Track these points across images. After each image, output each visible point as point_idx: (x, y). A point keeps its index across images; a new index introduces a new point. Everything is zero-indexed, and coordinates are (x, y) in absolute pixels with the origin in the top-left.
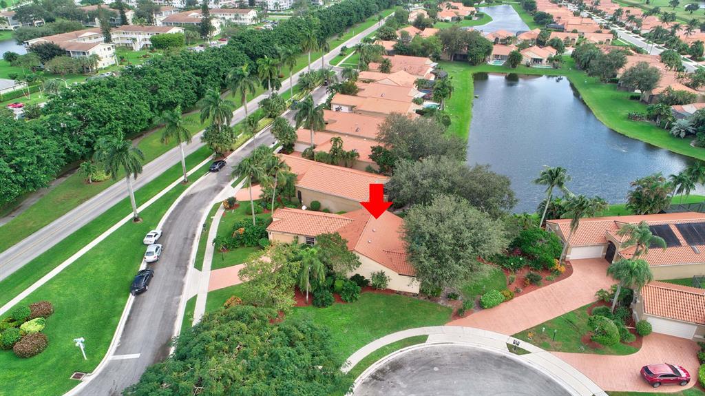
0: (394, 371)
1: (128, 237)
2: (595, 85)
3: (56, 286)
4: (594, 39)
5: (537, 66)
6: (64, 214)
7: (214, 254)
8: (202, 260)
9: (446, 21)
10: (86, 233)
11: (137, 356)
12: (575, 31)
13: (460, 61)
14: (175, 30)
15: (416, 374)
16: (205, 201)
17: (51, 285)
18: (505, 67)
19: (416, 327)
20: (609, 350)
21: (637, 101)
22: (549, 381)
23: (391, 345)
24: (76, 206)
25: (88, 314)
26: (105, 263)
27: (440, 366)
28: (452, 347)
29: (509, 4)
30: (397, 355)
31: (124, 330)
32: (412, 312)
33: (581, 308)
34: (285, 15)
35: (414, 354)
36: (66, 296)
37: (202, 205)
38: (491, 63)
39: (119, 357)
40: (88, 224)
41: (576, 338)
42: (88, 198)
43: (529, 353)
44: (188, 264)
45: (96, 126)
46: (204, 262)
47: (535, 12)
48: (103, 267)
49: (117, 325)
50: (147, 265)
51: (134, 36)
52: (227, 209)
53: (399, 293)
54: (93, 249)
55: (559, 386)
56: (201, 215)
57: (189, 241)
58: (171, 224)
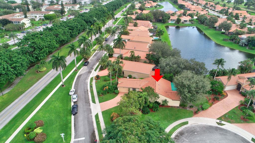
0: (181, 135)
1: (62, 93)
2: (208, 29)
3: (41, 114)
4: (202, 13)
5: (186, 23)
6: (33, 85)
7: (98, 97)
8: (95, 100)
9: (148, 8)
10: (45, 92)
11: (84, 138)
12: (194, 11)
13: (159, 22)
14: (52, 13)
15: (189, 136)
16: (87, 77)
17: (38, 114)
18: (175, 23)
19: (183, 119)
20: (251, 121)
21: (224, 34)
22: (236, 134)
23: (177, 126)
24: (36, 82)
25: (58, 124)
26: (57, 103)
27: (197, 132)
28: (198, 125)
29: (167, 1)
30: (180, 130)
31: (75, 129)
32: (179, 113)
33: (236, 107)
34: (89, 6)
35: (186, 129)
36: (46, 117)
37: (86, 79)
38: (170, 22)
39: (77, 140)
40: (44, 88)
41: (238, 118)
42: (40, 79)
43: (225, 125)
44: (89, 101)
45: (38, 50)
46: (96, 100)
47: (178, 4)
48: (57, 105)
49: (71, 127)
50: (74, 103)
51: (35, 15)
52: (96, 79)
53: (172, 107)
54: (50, 98)
55: (240, 136)
56: (87, 83)
57: (86, 93)
58: (77, 87)
